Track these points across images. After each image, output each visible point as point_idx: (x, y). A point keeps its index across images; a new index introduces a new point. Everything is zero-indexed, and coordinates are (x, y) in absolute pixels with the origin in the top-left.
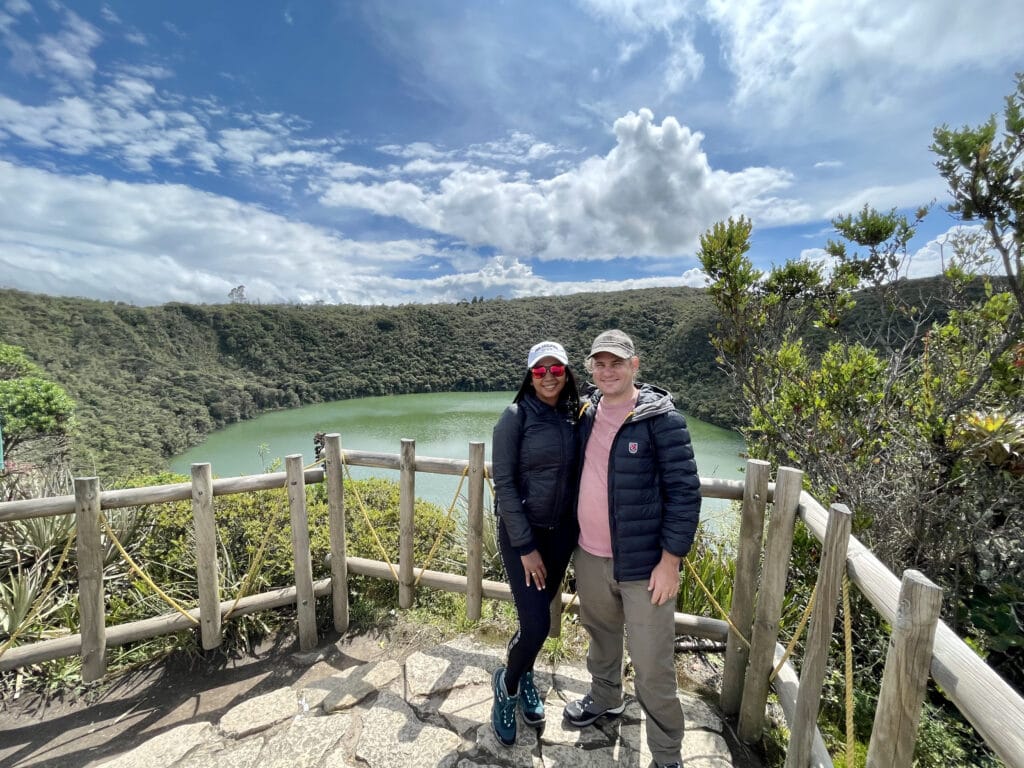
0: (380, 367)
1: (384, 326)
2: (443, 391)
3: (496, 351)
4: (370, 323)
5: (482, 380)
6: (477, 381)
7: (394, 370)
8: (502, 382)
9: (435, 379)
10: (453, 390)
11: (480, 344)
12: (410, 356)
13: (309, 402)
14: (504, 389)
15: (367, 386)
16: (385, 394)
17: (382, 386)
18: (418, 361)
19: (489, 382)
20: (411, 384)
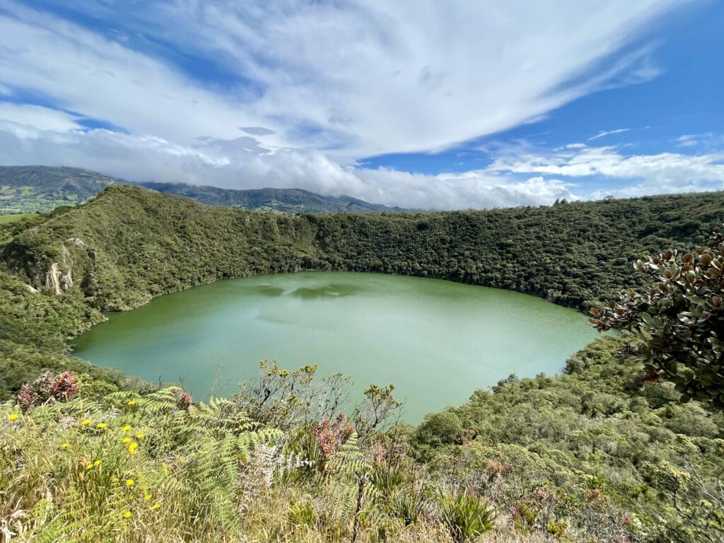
0: (399, 255)
1: (422, 227)
2: (437, 278)
3: (508, 252)
4: (414, 224)
5: (471, 275)
6: (467, 274)
7: (408, 258)
8: (491, 279)
9: (436, 268)
10: (444, 279)
11: (497, 245)
12: (427, 249)
13: (337, 270)
14: (490, 286)
15: (380, 266)
16: (391, 273)
17: (390, 267)
18: (431, 253)
19: (475, 278)
20: (413, 270)
